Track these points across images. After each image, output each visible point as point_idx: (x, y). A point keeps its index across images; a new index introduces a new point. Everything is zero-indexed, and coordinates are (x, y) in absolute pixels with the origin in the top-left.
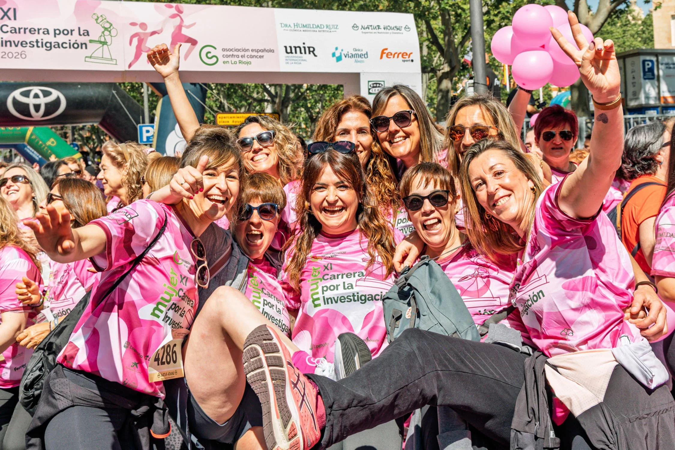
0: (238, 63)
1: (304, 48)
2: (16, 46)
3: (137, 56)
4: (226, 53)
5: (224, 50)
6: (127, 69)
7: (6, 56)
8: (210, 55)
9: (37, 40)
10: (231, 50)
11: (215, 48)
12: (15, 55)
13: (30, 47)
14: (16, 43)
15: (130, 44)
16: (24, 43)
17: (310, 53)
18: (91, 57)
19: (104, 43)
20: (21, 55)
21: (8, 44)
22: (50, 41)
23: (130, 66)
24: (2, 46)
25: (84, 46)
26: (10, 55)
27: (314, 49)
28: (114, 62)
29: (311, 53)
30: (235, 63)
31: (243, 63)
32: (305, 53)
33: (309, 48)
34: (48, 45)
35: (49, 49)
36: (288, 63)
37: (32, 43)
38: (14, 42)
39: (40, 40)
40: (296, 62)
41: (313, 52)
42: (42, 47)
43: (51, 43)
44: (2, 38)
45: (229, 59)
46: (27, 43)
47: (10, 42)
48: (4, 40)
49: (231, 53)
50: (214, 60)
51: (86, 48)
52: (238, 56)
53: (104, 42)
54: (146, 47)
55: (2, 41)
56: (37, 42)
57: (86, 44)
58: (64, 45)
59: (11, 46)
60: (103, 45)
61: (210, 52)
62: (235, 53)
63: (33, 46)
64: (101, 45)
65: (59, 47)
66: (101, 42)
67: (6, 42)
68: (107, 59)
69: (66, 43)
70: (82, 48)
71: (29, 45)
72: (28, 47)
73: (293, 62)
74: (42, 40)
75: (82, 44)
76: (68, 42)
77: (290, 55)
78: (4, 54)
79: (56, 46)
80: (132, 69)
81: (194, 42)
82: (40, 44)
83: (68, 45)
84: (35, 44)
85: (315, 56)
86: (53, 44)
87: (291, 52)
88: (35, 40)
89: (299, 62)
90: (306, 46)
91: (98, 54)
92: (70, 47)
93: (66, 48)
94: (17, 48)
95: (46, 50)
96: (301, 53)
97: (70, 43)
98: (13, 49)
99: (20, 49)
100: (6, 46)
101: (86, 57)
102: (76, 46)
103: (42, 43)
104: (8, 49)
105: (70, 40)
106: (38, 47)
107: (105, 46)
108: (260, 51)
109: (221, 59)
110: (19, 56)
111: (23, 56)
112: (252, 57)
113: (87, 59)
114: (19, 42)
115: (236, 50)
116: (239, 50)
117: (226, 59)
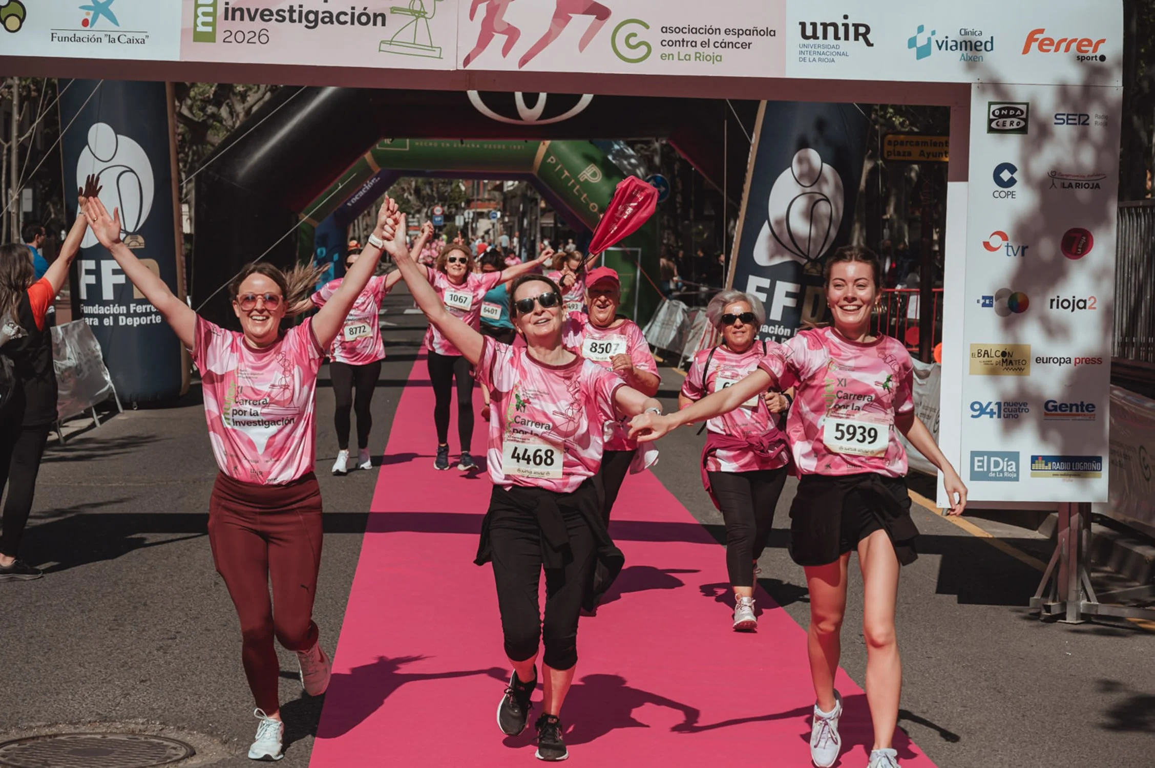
0: (693, 57)
1: (846, 26)
2: (252, 19)
3: (484, 41)
4: (668, 36)
5: (665, 30)
6: (461, 68)
7: (232, 39)
8: (633, 41)
9: (291, 7)
10: (681, 30)
11: (647, 27)
12: (248, 36)
13: (276, 20)
14: (252, 15)
15: (472, 17)
16: (267, 13)
17: (856, 39)
18: (391, 43)
19: (420, 14)
20: (259, 37)
21: (238, 14)
22: (314, 10)
23: (467, 61)
24: (226, 18)
25: (379, 19)
26: (240, 37)
27: (868, 29)
28: (437, 54)
29: (861, 38)
30: (687, 58)
31: (706, 58)
32: (847, 38)
33: (856, 26)
34: (312, 17)
35: (312, 25)
36: (804, 60)
37: (281, 13)
38: (248, 10)
39: (296, 8)
40: (823, 57)
41: (864, 36)
42: (300, 21)
43: (316, 13)
44: (227, 3)
45: (674, 50)
46: (272, 14)
47: (241, 10)
48: (230, 7)
49: (679, 37)
50: (643, 50)
51: (384, 24)
52: (694, 44)
53: (419, 12)
54: (504, 22)
55: (227, 9)
56: (291, 10)
57: (383, 16)
58: (342, 18)
59: (242, 19)
60: (417, 18)
61: (635, 35)
62: (689, 37)
63: (284, 19)
64: (415, 18)
65: (332, 23)
66: (413, 12)
67: (234, 10)
68: (422, 47)
69: (346, 14)
70: (375, 24)
71: (275, 16)
72: (273, 21)
73: (817, 57)
74: (301, 6)
75: (375, 16)
76: (349, 11)
77: (812, 41)
78: (229, 34)
79: (327, 20)
80: (471, 67)
81: (602, 13)
82: (296, 16)
83: (348, 18)
84: (287, 15)
85: (869, 44)
86: (321, 16)
87: (815, 37)
88: (287, 8)
89: (832, 57)
90: (850, 22)
91: (406, 36)
92: (353, 23)
93: (345, 22)
94: (252, 22)
95: (307, 26)
96: (837, 37)
97: (353, 14)
98: (247, 25)
99: (258, 24)
100: (233, 19)
101: (382, 42)
102: (364, 19)
103: (301, 12)
104: (236, 25)
105: (353, 8)
106: (292, 20)
107: (421, 21)
108: (744, 32)
109: (657, 50)
110: (256, 39)
111: (264, 39)
112: (725, 45)
113: (384, 47)
114: (257, 10)
115: (690, 31)
116: (697, 31)
117: (667, 50)
